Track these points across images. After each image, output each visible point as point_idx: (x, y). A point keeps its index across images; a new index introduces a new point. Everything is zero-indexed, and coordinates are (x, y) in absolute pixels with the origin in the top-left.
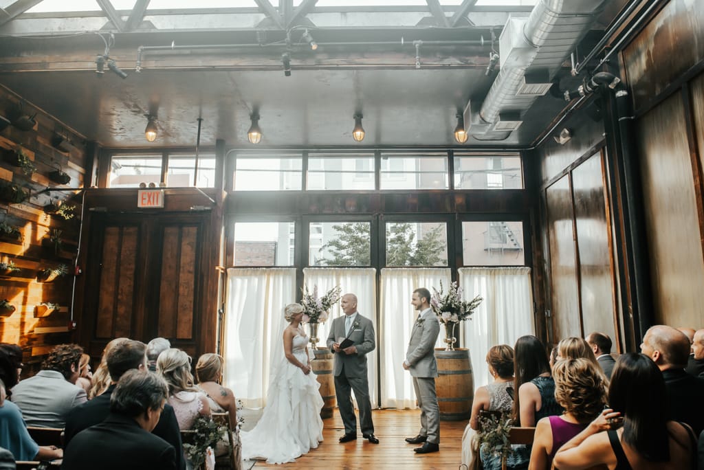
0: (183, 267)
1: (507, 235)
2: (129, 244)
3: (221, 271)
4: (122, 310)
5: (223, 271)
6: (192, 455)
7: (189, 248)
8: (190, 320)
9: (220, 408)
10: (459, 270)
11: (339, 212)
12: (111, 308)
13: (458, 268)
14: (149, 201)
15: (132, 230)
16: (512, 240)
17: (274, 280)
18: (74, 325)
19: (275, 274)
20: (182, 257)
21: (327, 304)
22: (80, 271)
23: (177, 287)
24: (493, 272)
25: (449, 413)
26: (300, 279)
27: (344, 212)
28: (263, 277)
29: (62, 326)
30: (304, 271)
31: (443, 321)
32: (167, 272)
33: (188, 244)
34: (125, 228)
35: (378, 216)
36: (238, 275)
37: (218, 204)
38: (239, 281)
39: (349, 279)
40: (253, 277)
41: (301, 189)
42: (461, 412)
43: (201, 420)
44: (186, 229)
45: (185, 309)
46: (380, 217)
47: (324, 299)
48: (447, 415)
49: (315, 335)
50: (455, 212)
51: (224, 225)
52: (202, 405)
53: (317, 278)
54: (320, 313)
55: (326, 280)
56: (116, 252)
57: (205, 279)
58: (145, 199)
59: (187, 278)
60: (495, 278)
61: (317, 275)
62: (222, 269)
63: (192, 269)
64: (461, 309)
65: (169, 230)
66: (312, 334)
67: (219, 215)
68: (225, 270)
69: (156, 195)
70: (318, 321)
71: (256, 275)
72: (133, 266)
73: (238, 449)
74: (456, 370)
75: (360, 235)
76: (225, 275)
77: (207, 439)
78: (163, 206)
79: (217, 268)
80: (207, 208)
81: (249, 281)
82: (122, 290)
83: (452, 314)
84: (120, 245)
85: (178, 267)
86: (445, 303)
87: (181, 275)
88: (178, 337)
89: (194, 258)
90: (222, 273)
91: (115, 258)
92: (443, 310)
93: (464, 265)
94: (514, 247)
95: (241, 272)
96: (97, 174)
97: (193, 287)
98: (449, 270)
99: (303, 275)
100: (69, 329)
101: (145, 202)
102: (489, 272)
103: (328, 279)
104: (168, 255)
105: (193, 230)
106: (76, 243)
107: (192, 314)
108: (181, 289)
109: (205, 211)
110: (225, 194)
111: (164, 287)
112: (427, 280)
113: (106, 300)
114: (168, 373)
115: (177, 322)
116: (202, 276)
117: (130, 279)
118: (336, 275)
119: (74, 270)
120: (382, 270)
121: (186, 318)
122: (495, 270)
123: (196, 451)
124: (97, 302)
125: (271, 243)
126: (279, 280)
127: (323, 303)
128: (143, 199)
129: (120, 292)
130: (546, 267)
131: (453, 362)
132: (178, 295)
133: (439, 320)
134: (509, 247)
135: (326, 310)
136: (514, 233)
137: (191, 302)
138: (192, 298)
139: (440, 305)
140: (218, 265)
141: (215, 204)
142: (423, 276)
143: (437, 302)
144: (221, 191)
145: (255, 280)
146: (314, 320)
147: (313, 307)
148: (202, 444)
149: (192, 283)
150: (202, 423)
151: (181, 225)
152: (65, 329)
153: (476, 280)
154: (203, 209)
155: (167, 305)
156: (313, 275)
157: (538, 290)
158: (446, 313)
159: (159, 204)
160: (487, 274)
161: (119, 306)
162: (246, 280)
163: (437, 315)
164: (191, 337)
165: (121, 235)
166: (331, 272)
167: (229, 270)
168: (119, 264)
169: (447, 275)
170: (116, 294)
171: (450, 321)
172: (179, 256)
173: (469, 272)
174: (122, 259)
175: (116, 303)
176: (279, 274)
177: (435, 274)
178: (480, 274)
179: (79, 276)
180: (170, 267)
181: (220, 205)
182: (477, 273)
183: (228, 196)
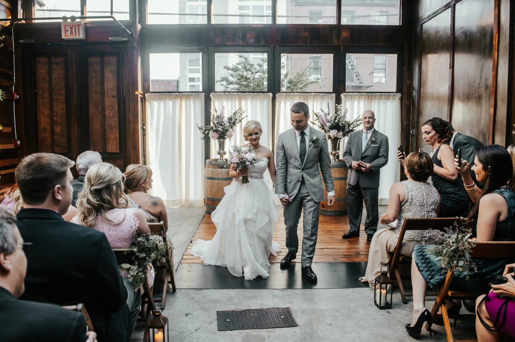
0: (107, 93)
1: (355, 75)
2: (58, 73)
3: (140, 96)
4: (58, 129)
5: (142, 96)
6: (132, 276)
7: (111, 74)
8: (117, 137)
9: (152, 217)
10: (342, 96)
11: (241, 43)
12: (49, 128)
13: (341, 93)
14: (72, 33)
15: (59, 60)
16: (358, 79)
17: (186, 104)
18: (19, 142)
19: (186, 98)
20: (106, 84)
21: (233, 122)
22: (18, 97)
23: (103, 109)
24: (370, 97)
25: (332, 210)
26: (208, 101)
27: (245, 44)
28: (177, 100)
29: (8, 143)
30: (211, 95)
31: (330, 137)
32: (94, 97)
33: (110, 72)
34: (53, 58)
35: (274, 47)
36: (155, 99)
37: (134, 35)
38: (155, 104)
39: (249, 102)
40: (168, 101)
41: (206, 23)
42: (341, 209)
43: (140, 239)
44: (106, 59)
45: (111, 128)
46: (276, 49)
47: (230, 119)
48: (330, 212)
49: (223, 149)
50: (341, 44)
51: (140, 55)
52: (138, 222)
53: (222, 102)
54: (227, 130)
55: (230, 103)
56: (48, 79)
57: (127, 102)
58: (68, 31)
59: (111, 103)
60: (371, 101)
61: (222, 99)
62: (141, 94)
63: (115, 93)
64: (346, 128)
65: (92, 60)
66: (220, 148)
67: (135, 45)
68: (144, 95)
69: (77, 27)
70: (226, 137)
71: (170, 99)
72: (63, 92)
73: (172, 251)
74: (340, 177)
75: (245, 73)
76: (143, 99)
77: (147, 258)
78: (85, 38)
79: (136, 93)
80: (124, 39)
81: (165, 104)
82: (56, 113)
83: (339, 131)
84: (50, 73)
85: (103, 93)
86: (332, 122)
87: (106, 99)
88: (107, 152)
89: (115, 84)
90: (141, 98)
91: (47, 85)
92: (331, 128)
93: (346, 91)
94: (359, 85)
95: (157, 96)
96: (22, 8)
97: (117, 109)
98: (334, 95)
99: (210, 99)
100: (15, 146)
101: (68, 33)
102: (367, 97)
103: (232, 102)
104: (93, 82)
105: (113, 60)
106: (11, 72)
107: (117, 132)
108: (107, 112)
109: (123, 42)
110: (139, 27)
111: (92, 109)
112: (315, 103)
113: (44, 122)
114: (96, 190)
115: (105, 138)
116: (124, 99)
117: (63, 104)
118: (238, 99)
119: (13, 96)
120: (277, 95)
121: (113, 136)
122: (372, 95)
123: (136, 272)
124: (36, 123)
125: (174, 81)
126: (190, 103)
127: (229, 122)
128: (66, 31)
129: (55, 114)
130: (415, 93)
131: (337, 171)
132: (105, 116)
133: (327, 136)
134: (355, 85)
135: (232, 128)
136: (360, 74)
137: (116, 122)
138: (117, 119)
139: (328, 124)
140: (137, 90)
141: (131, 35)
142: (312, 100)
143: (325, 122)
144: (136, 25)
145: (170, 103)
146: (222, 136)
147: (221, 125)
148: (142, 264)
149: (116, 105)
150: (141, 241)
151: (102, 55)
152: (11, 146)
153: (356, 103)
154: (120, 40)
155: (96, 125)
156: (219, 98)
157: (406, 112)
158: (334, 130)
159: (81, 36)
160: (365, 98)
161: (55, 126)
162: (162, 103)
163: (325, 132)
164: (118, 151)
165: (50, 64)
166: (234, 97)
167: (146, 95)
168: (51, 90)
169: (331, 99)
170: (51, 116)
171: (336, 137)
172: (102, 83)
173: (350, 97)
174: (53, 86)
175: (53, 123)
176: (190, 98)
177: (322, 98)
178: (359, 98)
179: (17, 101)
180: (96, 92)
181: (136, 36)
182: (357, 98)
183: (142, 29)
